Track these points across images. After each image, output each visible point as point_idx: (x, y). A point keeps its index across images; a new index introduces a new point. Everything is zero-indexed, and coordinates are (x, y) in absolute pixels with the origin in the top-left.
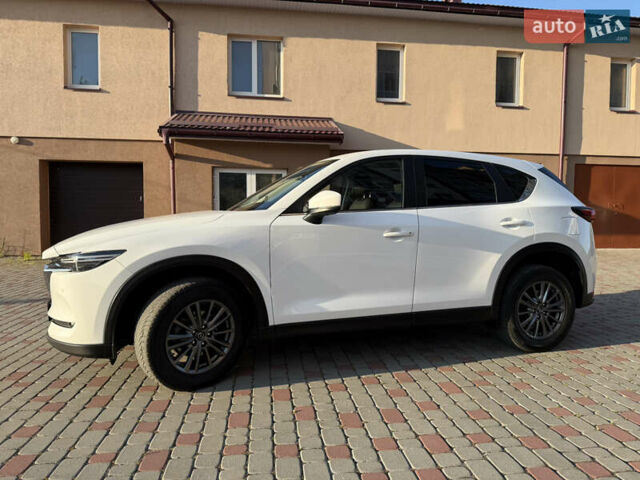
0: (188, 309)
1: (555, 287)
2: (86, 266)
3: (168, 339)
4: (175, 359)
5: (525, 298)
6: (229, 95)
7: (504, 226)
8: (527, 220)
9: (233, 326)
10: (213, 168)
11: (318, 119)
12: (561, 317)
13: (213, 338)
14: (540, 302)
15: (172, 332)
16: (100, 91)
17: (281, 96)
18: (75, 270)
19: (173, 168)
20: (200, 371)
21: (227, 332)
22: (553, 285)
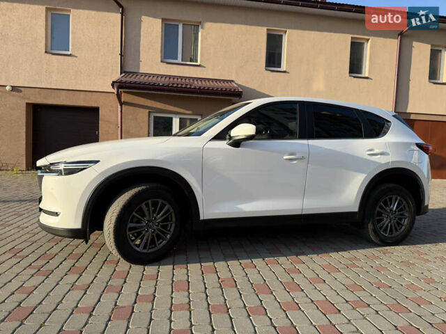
0: (143, 205)
1: (403, 200)
2: (70, 172)
3: (128, 226)
4: (133, 241)
5: (381, 207)
6: (162, 62)
7: (369, 155)
8: (385, 151)
9: (174, 219)
10: (149, 112)
11: (224, 81)
12: (406, 222)
13: (159, 227)
14: (391, 210)
15: (132, 222)
16: (70, 55)
17: (198, 64)
18: (61, 174)
19: (121, 112)
20: (150, 251)
21: (169, 223)
22: (402, 199)
